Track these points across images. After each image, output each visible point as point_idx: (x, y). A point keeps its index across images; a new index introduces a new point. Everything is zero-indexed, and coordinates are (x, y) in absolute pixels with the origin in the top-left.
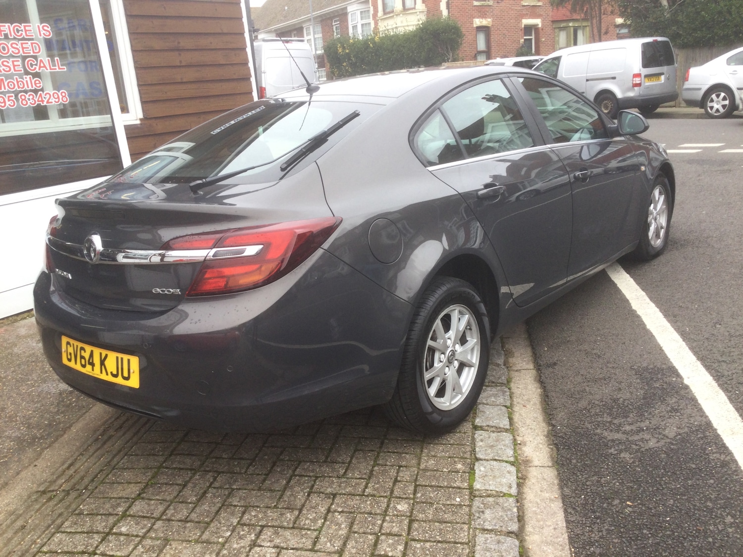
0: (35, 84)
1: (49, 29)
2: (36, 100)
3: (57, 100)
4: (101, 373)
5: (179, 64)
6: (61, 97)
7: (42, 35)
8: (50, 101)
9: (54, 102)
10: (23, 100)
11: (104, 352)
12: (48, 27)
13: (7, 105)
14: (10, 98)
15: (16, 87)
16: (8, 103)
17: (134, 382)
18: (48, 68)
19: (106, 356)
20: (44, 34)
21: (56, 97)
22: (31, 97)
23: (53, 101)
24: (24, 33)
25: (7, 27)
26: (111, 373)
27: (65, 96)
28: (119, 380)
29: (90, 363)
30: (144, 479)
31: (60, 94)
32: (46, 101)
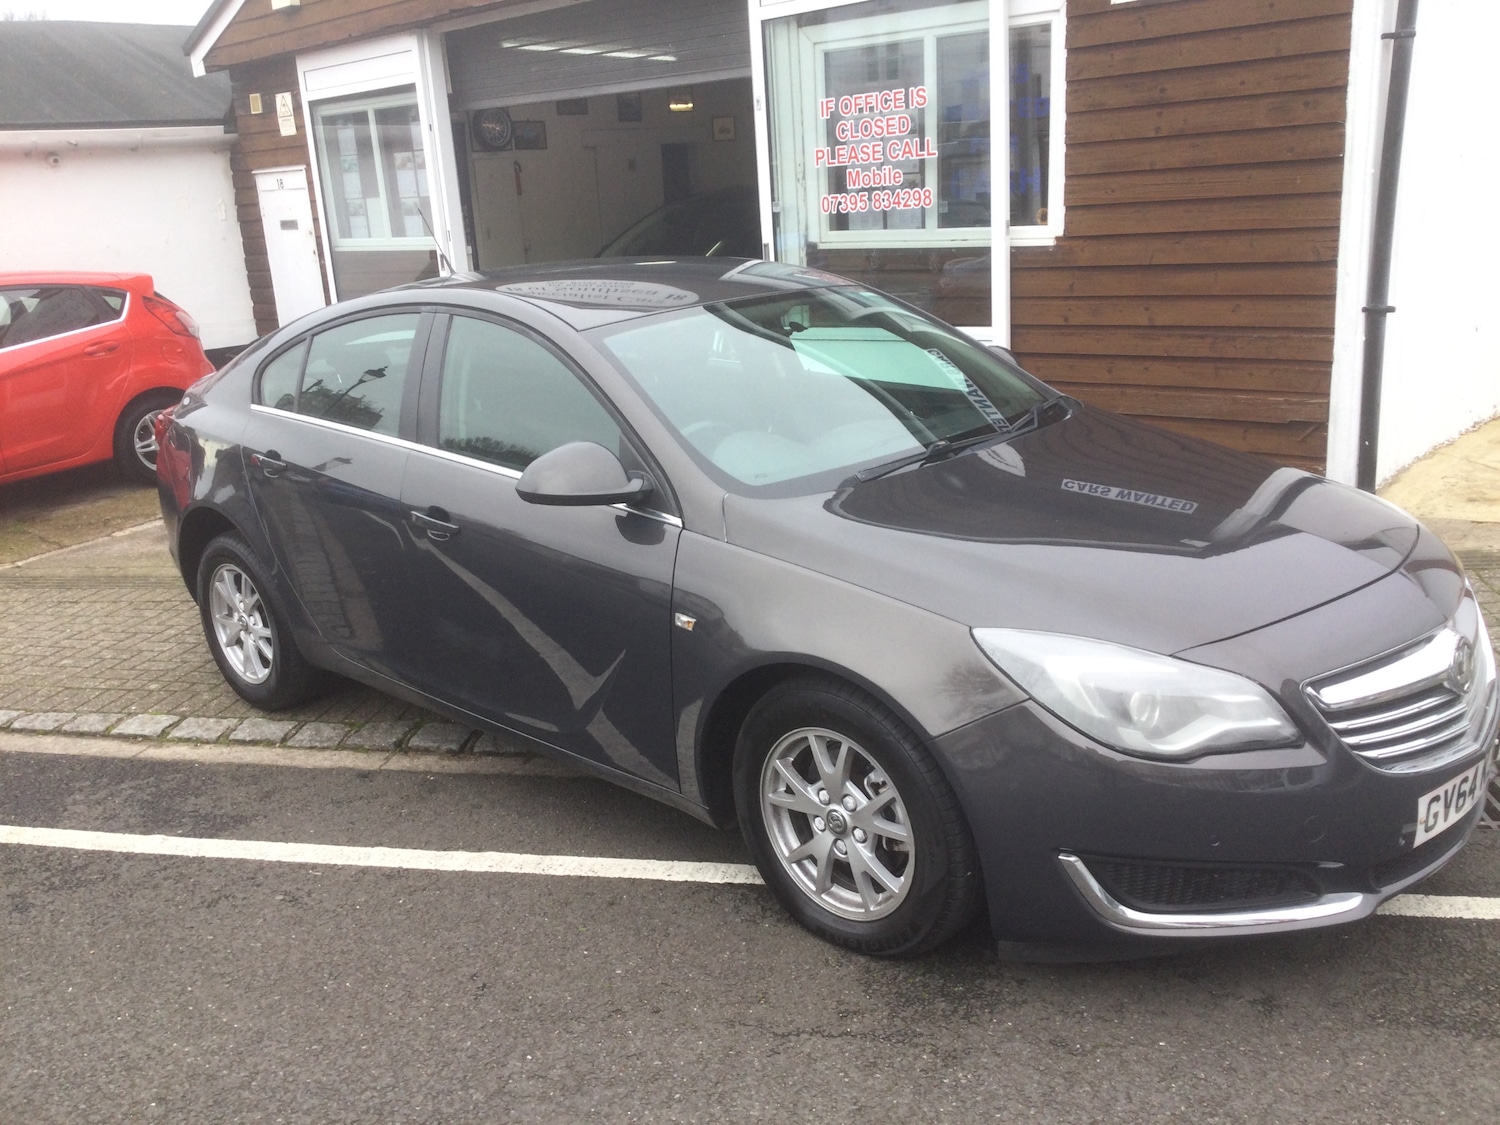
0: (895, 178)
1: (925, 94)
2: (892, 201)
3: (917, 202)
5: (1152, 134)
6: (923, 197)
7: (915, 104)
8: (909, 203)
9: (913, 206)
10: (876, 201)
12: (924, 92)
13: (858, 207)
14: (863, 198)
15: (872, 183)
16: (859, 204)
18: (914, 153)
20: (917, 102)
21: (917, 197)
22: (886, 197)
23: (912, 204)
24: (892, 103)
25: (874, 97)
27: (928, 197)
31: (922, 193)
32: (903, 202)
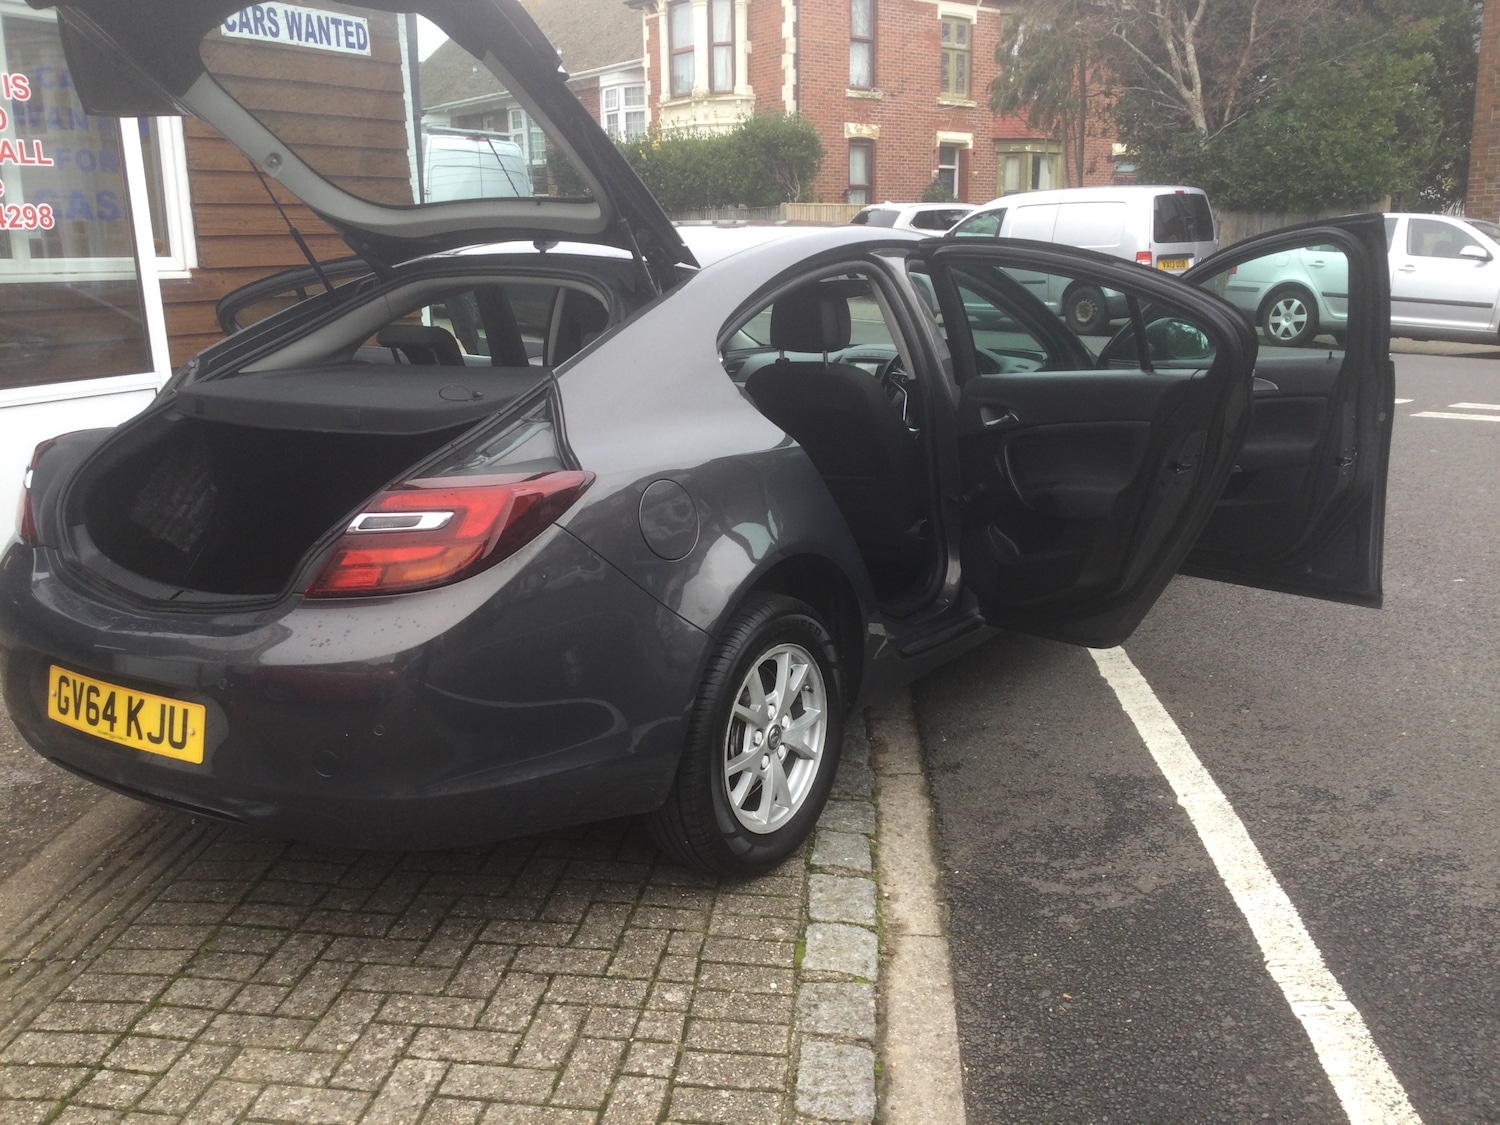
1: (26, 85)
3: (31, 222)
4: (129, 734)
6: (39, 216)
7: (12, 94)
8: (17, 222)
9: (24, 226)
11: (137, 696)
12: (24, 81)
17: (194, 752)
18: (19, 158)
19: (141, 703)
20: (15, 93)
21: (30, 216)
23: (23, 223)
26: (149, 735)
27: (47, 216)
28: (164, 749)
29: (106, 717)
30: (192, 943)
31: (37, 211)
32: (9, 221)
